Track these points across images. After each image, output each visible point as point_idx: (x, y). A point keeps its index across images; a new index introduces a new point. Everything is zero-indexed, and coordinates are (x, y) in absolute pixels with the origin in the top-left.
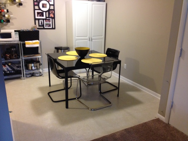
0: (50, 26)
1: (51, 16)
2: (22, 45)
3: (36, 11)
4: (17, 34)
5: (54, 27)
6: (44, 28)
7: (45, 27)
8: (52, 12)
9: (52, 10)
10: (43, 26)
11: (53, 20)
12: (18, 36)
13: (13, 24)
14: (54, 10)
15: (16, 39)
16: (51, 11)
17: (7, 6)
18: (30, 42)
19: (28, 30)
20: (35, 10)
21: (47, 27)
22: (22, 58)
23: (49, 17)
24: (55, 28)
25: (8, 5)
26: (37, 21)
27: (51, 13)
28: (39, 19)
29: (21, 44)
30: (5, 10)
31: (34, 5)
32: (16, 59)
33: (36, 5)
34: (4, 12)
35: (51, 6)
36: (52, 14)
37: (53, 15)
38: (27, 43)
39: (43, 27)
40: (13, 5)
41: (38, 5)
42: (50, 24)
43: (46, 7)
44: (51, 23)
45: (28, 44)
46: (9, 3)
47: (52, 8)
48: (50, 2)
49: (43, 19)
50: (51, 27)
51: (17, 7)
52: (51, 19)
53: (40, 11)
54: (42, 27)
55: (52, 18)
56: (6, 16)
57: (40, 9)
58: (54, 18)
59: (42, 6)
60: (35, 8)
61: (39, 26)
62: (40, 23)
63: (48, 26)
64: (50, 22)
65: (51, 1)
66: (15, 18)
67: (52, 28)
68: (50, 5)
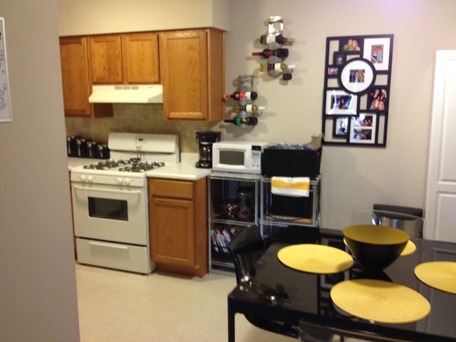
0: (369, 137)
1: (376, 105)
2: (262, 187)
3: (330, 94)
4: (258, 155)
5: (381, 141)
6: (348, 144)
7: (352, 140)
8: (380, 94)
9: (380, 88)
10: (347, 136)
11: (382, 119)
12: (258, 161)
13: (265, 130)
14: (387, 88)
15: (253, 168)
16: (377, 92)
17: (258, 83)
18: (285, 180)
19: (279, 148)
20: (326, 89)
21: (358, 141)
22: (259, 222)
23: (368, 111)
24: (384, 145)
25: (260, 80)
26: (329, 123)
27: (375, 96)
28: (335, 117)
29: (262, 184)
30: (248, 95)
31: (327, 76)
32: (246, 221)
33: (333, 76)
34: (246, 98)
35: (378, 76)
36: (380, 100)
37: (382, 103)
38: (275, 181)
39: (345, 141)
40: (270, 80)
41: (338, 76)
42: (370, 131)
43: (361, 80)
44: (373, 128)
45: (279, 185)
46: (262, 76)
47: (381, 80)
48: (374, 64)
49: (350, 117)
50: (372, 141)
51: (281, 83)
52: (374, 117)
53: (342, 93)
54: (343, 139)
55: (378, 113)
56: (249, 108)
57: (341, 87)
58: (385, 112)
59: (351, 77)
60: (329, 86)
61: (335, 135)
62: (338, 127)
63: (363, 138)
64: (370, 125)
65: (380, 62)
66: (272, 114)
67: (376, 145)
68: (376, 73)
